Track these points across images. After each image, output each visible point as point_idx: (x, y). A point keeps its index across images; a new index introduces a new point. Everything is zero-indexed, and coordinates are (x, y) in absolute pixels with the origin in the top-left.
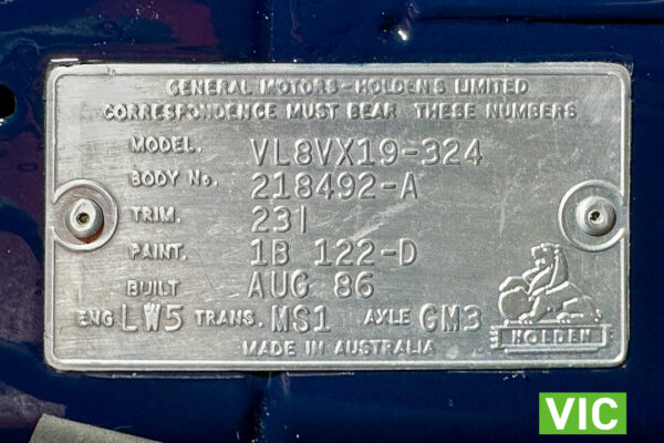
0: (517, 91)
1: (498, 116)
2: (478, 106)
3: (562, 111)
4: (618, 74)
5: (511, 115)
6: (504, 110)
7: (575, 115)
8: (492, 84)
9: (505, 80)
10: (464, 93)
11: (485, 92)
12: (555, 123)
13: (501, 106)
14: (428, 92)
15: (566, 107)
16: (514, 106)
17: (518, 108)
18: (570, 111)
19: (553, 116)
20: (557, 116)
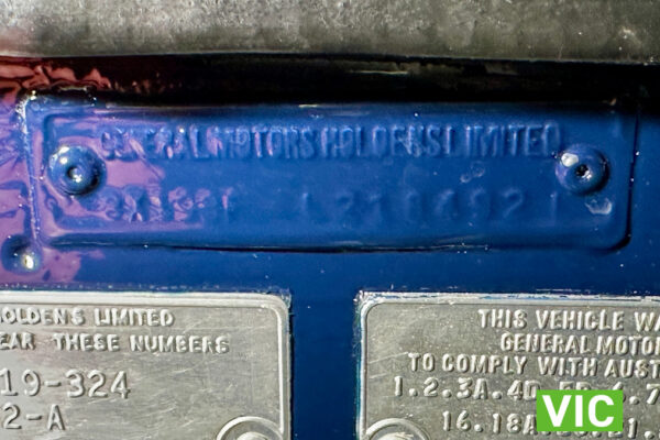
0: (163, 324)
1: (144, 349)
2: (123, 338)
3: (214, 345)
4: (272, 307)
5: (157, 349)
6: (151, 344)
7: (228, 350)
8: (135, 315)
9: (150, 312)
10: (106, 325)
11: (128, 323)
12: (205, 358)
13: (147, 338)
14: (67, 322)
15: (218, 341)
16: (161, 338)
17: (165, 341)
18: (222, 346)
19: (204, 350)
20: (208, 350)
